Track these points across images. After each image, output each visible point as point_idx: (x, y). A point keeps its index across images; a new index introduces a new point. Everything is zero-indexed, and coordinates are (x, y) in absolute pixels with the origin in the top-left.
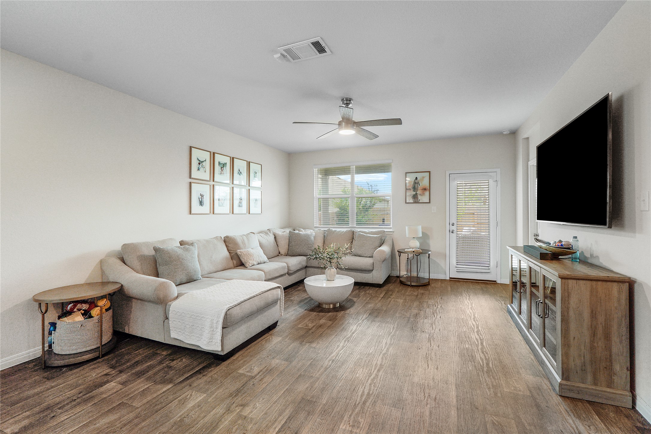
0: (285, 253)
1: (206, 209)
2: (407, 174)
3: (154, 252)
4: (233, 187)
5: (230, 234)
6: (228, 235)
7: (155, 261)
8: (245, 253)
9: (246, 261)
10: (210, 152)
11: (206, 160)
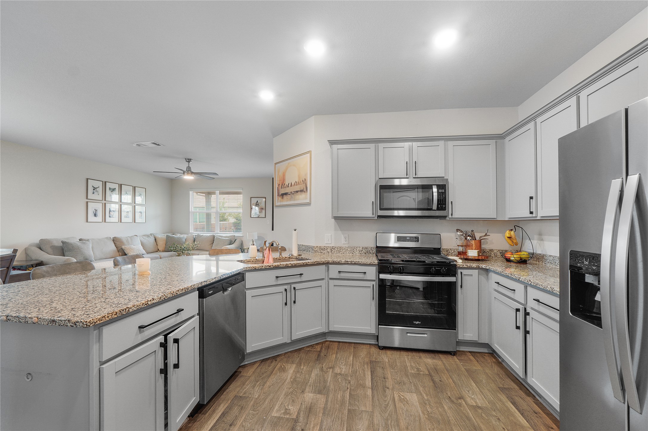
0: (163, 250)
1: (99, 218)
2: (252, 198)
3: (62, 244)
4: (121, 205)
5: (118, 235)
6: (116, 236)
7: (63, 250)
8: (127, 248)
9: (128, 253)
10: (103, 181)
11: (99, 187)
